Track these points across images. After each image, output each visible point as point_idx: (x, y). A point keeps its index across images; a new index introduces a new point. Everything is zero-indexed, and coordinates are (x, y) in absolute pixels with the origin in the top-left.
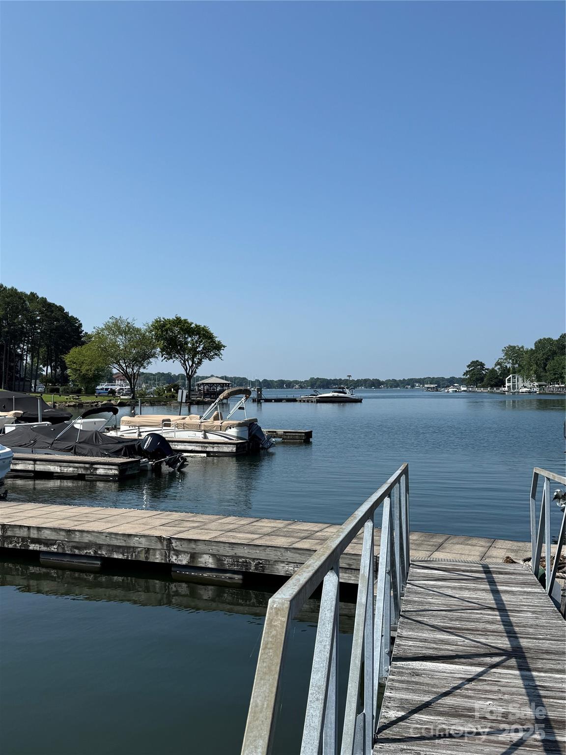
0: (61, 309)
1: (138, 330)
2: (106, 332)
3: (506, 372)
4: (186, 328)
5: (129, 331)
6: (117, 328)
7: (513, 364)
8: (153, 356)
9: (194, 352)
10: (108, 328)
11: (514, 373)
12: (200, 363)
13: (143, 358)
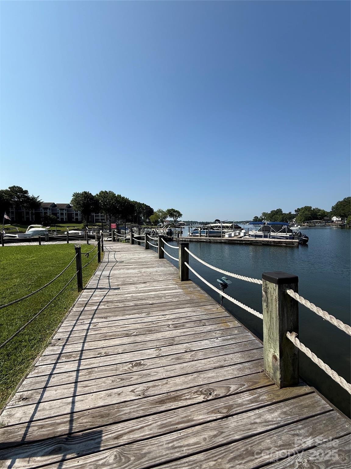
0: (149, 206)
1: (164, 212)
2: (157, 212)
3: (263, 219)
4: (174, 211)
5: (162, 212)
6: (160, 211)
7: (265, 217)
8: (168, 217)
9: (176, 216)
10: (158, 211)
11: (265, 219)
12: (177, 218)
13: (165, 217)
